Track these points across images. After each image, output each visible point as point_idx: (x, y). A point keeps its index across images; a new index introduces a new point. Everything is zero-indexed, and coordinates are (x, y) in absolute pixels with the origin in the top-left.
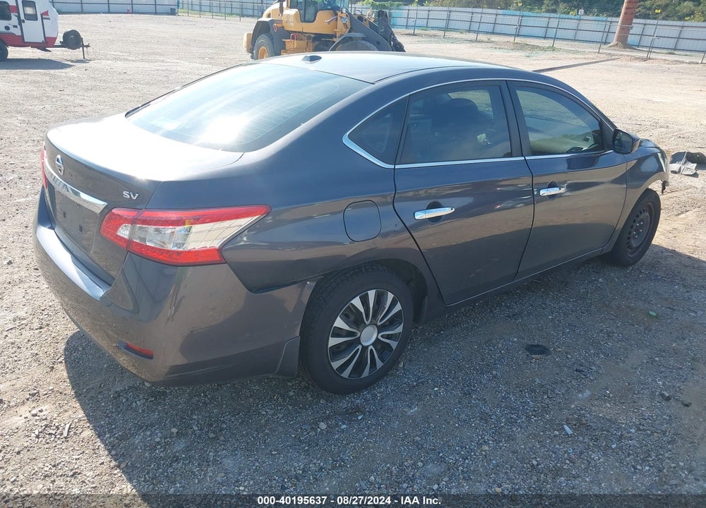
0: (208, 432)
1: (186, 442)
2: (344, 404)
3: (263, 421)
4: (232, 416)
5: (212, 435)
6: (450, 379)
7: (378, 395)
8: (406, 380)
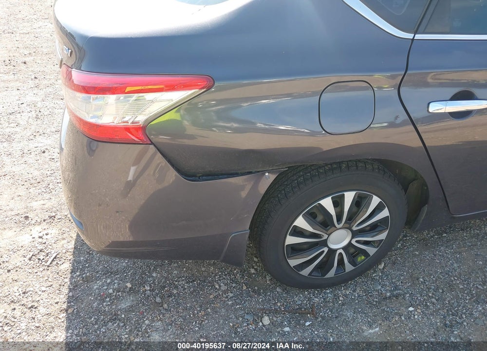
0: (157, 294)
1: (133, 301)
2: (300, 299)
3: (212, 296)
4: (187, 283)
5: (158, 300)
6: (433, 300)
7: (341, 298)
8: (380, 287)
